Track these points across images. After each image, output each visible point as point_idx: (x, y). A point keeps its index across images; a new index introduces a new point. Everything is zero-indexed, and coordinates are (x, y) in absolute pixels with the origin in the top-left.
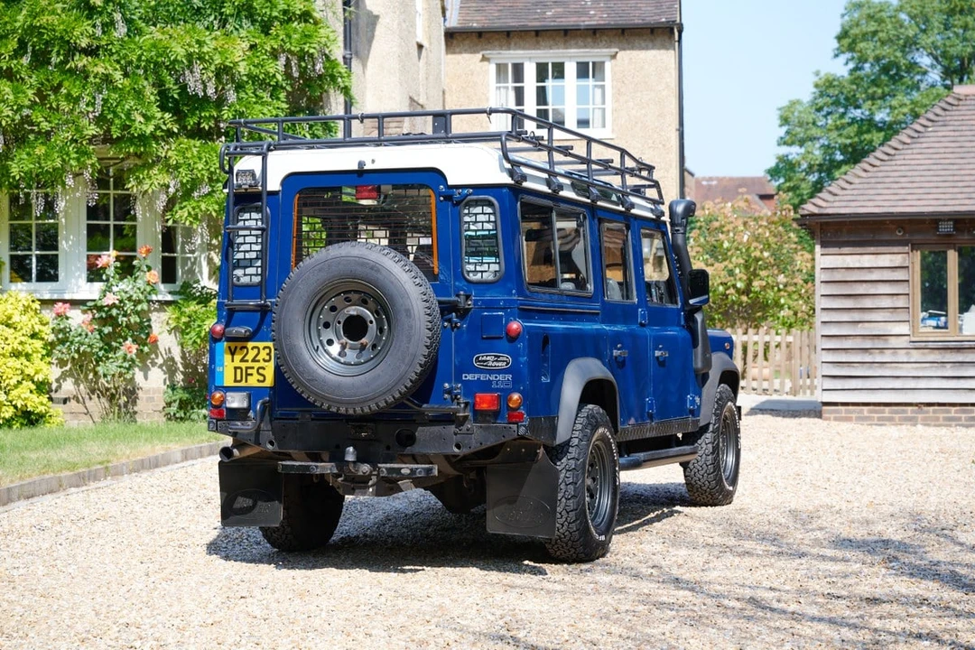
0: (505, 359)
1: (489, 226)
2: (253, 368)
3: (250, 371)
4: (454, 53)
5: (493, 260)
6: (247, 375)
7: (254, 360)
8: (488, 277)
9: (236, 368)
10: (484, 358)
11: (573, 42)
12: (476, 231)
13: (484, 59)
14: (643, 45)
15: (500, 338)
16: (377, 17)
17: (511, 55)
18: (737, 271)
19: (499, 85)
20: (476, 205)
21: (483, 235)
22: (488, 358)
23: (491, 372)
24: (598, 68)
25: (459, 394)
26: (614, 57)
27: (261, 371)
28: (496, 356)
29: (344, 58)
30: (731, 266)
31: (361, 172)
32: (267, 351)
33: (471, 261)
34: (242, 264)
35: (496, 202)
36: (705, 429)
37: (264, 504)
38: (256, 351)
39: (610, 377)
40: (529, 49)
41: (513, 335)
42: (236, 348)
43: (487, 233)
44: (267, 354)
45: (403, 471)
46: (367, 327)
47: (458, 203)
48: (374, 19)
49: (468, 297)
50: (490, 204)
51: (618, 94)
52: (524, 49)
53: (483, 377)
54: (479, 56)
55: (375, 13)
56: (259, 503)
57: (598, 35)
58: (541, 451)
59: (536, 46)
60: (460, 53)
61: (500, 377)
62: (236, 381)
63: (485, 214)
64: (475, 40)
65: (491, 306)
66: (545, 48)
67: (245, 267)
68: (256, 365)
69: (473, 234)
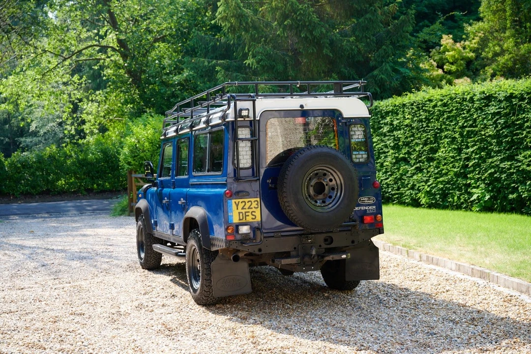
0: (372, 199)
1: (361, 137)
2: (249, 212)
3: (247, 214)
5: (364, 152)
6: (246, 216)
7: (249, 208)
8: (362, 160)
9: (239, 213)
10: (363, 199)
21: (360, 141)
22: (365, 199)
23: (366, 205)
27: (253, 213)
28: (368, 198)
31: (301, 111)
32: (256, 202)
33: (354, 153)
38: (250, 203)
42: (239, 202)
44: (256, 204)
46: (325, 187)
53: (363, 208)
61: (370, 208)
62: (240, 220)
65: (366, 175)
68: (250, 210)
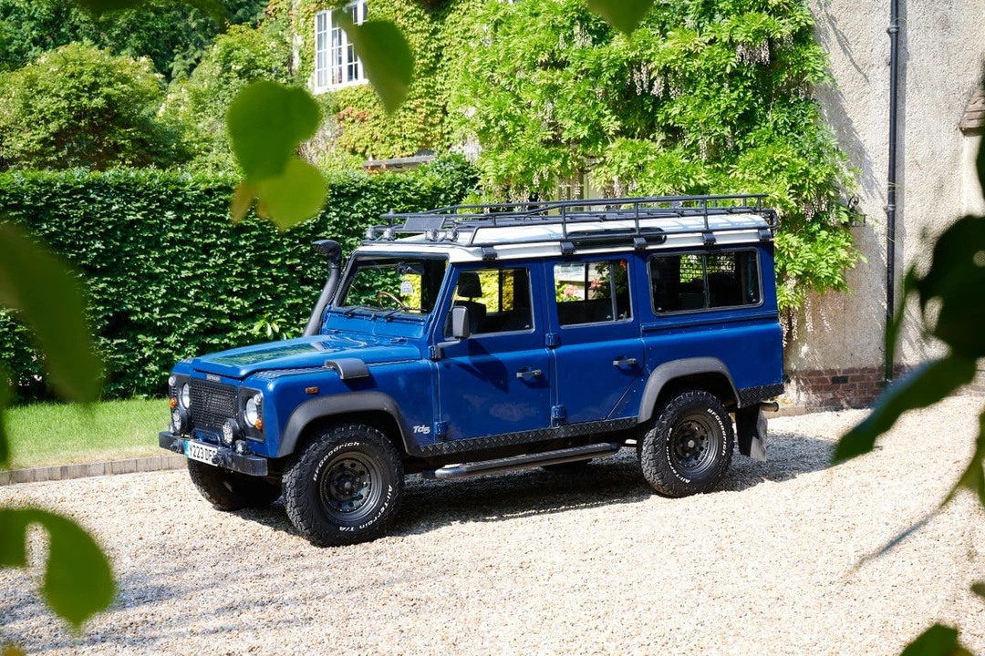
29: (888, 32)
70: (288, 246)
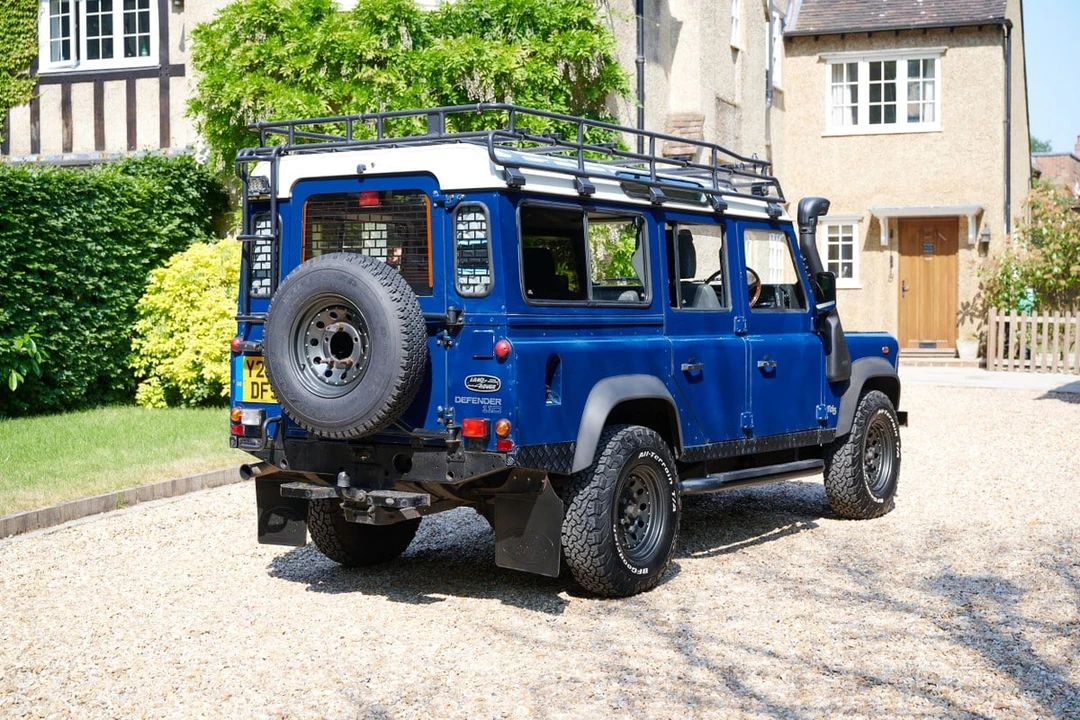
0: (495, 381)
1: (481, 235)
3: (264, 387)
4: (793, 56)
5: (484, 272)
6: (263, 391)
8: (480, 290)
9: (253, 383)
10: (475, 380)
11: (905, 42)
12: (469, 240)
13: (821, 60)
14: (972, 41)
15: (491, 358)
16: (681, 23)
17: (845, 56)
18: (1054, 256)
19: (835, 84)
20: (469, 212)
21: (475, 245)
22: (479, 380)
23: (482, 395)
24: (928, 65)
25: (451, 418)
26: (943, 54)
28: (486, 378)
29: (637, 62)
30: (1048, 252)
31: (361, 178)
33: (464, 273)
34: (259, 274)
35: (486, 209)
36: (844, 439)
37: (293, 522)
39: (666, 394)
40: (862, 50)
41: (501, 354)
42: (253, 362)
43: (479, 242)
45: (388, 501)
46: (352, 344)
47: (450, 210)
48: (677, 26)
49: (458, 313)
50: (482, 211)
51: (947, 89)
52: (858, 49)
53: (474, 401)
54: (816, 57)
55: (679, 19)
56: (289, 521)
57: (928, 34)
58: (546, 481)
59: (870, 47)
60: (799, 55)
61: (490, 401)
62: (253, 397)
63: (478, 221)
64: (814, 43)
65: (482, 323)
66: (878, 48)
67: (261, 279)
69: (466, 243)
70: (40, 249)
